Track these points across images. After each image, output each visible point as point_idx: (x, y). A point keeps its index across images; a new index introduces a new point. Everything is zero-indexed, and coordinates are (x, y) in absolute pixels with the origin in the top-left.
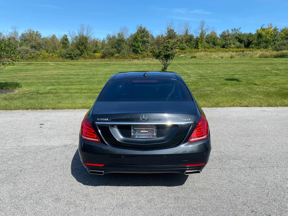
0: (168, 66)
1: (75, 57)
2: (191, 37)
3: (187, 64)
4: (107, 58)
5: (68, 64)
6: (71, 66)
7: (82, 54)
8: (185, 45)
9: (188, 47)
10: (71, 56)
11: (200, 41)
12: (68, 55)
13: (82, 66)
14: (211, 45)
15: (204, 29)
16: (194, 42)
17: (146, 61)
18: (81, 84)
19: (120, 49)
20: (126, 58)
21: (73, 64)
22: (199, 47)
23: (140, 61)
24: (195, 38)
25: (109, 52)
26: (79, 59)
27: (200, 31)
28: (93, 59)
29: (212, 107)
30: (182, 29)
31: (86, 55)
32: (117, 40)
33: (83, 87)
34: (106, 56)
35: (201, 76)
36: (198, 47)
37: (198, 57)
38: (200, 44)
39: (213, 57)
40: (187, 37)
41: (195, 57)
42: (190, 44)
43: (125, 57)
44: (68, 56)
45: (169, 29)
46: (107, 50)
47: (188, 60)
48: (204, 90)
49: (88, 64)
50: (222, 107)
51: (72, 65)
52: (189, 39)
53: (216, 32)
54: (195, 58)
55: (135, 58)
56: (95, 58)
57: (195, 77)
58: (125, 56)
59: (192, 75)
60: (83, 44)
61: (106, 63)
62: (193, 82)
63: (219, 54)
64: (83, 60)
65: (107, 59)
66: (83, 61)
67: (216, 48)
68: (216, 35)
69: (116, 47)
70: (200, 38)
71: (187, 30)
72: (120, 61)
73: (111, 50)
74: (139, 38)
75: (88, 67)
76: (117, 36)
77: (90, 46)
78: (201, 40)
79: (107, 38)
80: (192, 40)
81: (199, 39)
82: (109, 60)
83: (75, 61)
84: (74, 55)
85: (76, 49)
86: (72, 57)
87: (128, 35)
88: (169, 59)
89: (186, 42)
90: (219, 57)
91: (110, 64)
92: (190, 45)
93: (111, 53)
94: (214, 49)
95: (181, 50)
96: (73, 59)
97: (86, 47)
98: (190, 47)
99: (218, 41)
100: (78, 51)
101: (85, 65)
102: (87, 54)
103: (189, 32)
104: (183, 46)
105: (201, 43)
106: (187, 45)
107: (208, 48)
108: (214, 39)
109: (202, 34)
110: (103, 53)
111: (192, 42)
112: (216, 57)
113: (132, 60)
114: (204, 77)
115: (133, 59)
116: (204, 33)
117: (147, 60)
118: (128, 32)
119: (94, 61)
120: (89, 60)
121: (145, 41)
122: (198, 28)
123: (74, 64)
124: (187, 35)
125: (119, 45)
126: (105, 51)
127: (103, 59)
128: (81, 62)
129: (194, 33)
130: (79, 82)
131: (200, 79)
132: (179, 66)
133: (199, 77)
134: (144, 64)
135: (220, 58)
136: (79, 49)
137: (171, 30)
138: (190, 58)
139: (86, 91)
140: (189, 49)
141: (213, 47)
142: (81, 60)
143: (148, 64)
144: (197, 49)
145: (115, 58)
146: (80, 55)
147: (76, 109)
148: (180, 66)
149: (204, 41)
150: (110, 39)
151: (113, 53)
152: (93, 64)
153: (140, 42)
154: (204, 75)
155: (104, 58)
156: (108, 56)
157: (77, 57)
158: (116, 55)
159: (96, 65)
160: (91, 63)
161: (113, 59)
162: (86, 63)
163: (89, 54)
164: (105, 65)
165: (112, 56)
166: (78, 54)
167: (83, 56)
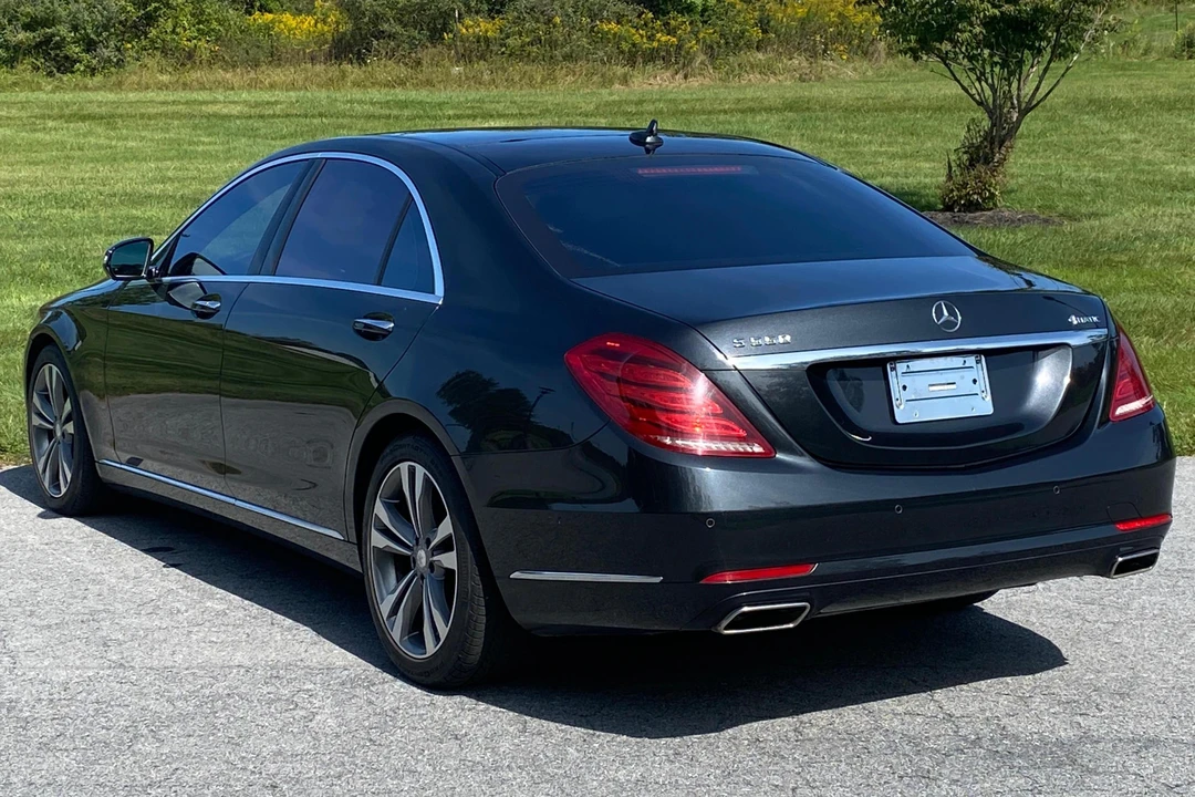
0: (1023, 113)
1: (90, 46)
3: (1170, 106)
4: (391, 55)
5: (48, 105)
6: (84, 126)
7: (150, 19)
10: (48, 40)
12: (27, 27)
13: (182, 132)
17: (755, 77)
20: (568, 57)
21: (94, 109)
23: (694, 82)
26: (120, 64)
31: (187, 33)
34: (380, 35)
43: (553, 44)
44: (22, 36)
47: (1151, 66)
49: (235, 110)
51: (84, 118)
55: (651, 57)
58: (558, 35)
61: (404, 105)
64: (165, 78)
65: (383, 68)
66: (162, 87)
72: (510, 82)
75: (239, 133)
82: (403, 71)
83: (90, 82)
84: (75, 28)
86: (58, 46)
88: (1040, 51)
91: (440, 105)
93: (419, 8)
96: (65, 65)
101: (208, 117)
113: (620, 70)
115: (631, 60)
117: (767, 70)
119: (272, 86)
120: (220, 74)
123: (104, 110)
127: (348, 67)
132: (1091, 121)
134: (752, 110)
138: (1176, 56)
142: (146, 77)
143: (791, 106)
145: (465, 57)
148: (1106, 127)
151: (442, 7)
152: (278, 109)
155: (361, 60)
156: (391, 36)
157: (107, 47)
158: (471, 30)
159: (313, 116)
160: (257, 104)
161: (447, 64)
162: (215, 102)
163: (215, 25)
164: (389, 117)
165: (436, 36)
166: (111, 19)
167: (163, 41)
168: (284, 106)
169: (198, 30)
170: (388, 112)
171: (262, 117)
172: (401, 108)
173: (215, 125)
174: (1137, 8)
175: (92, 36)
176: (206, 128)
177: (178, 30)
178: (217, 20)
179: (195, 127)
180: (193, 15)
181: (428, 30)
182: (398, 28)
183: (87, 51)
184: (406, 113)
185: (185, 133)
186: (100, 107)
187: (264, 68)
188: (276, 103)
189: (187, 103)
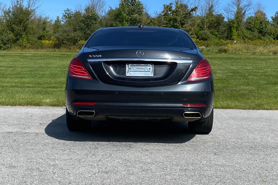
1: (5, 44)
2: (219, 19)
4: (65, 47)
7: (18, 39)
8: (207, 32)
9: (214, 36)
11: (235, 25)
14: (256, 33)
15: (241, 5)
16: (224, 28)
18: (22, 77)
19: (89, 32)
22: (233, 37)
24: (227, 20)
25: (68, 37)
26: (11, 48)
27: (235, 9)
28: (37, 48)
29: (249, 109)
30: (202, 4)
31: (25, 42)
32: (84, 17)
33: (26, 80)
34: (63, 43)
35: (234, 72)
36: (231, 36)
37: (230, 52)
38: (235, 32)
39: (259, 51)
40: (211, 19)
41: (225, 51)
42: (217, 31)
45: (179, 3)
46: (65, 34)
48: (238, 90)
49: (30, 55)
50: (267, 109)
52: (215, 23)
53: (264, 12)
54: (226, 53)
56: (42, 47)
57: (223, 74)
59: (218, 72)
60: (21, 22)
62: (219, 80)
63: (270, 48)
67: (264, 40)
68: (264, 17)
69: (82, 29)
70: (235, 21)
71: (212, 7)
73: (73, 34)
74: (125, 15)
75: (29, 59)
76: (83, 12)
77: (34, 27)
78: (238, 24)
79: (64, 16)
80: (220, 25)
81: (234, 23)
82: (68, 50)
83: (4, 51)
84: (2, 41)
85: (8, 31)
87: (103, 13)
89: (209, 27)
90: (270, 52)
91: (71, 55)
92: (216, 33)
93: (71, 39)
94: (261, 41)
95: (200, 40)
97: (25, 29)
98: (216, 36)
99: (269, 27)
100: (10, 34)
101: (24, 56)
102: (28, 39)
103: (216, 11)
104: (205, 33)
105: (237, 30)
106: (212, 33)
107: (250, 39)
108: (261, 23)
109: (239, 14)
110: (58, 38)
111: (222, 28)
112: (264, 52)
114: (240, 74)
116: (243, 12)
118: (105, 7)
121: (135, 20)
122: (231, 3)
124: (212, 15)
125: (88, 26)
126: (61, 35)
127: (56, 49)
128: (16, 51)
129: (224, 12)
130: (16, 74)
131: (232, 76)
133: (231, 74)
135: (271, 54)
136: (13, 30)
137: (181, 5)
138: (217, 53)
139: (31, 85)
140: (216, 40)
141: (260, 38)
144: (230, 39)
145: (80, 48)
146: (15, 41)
147: (15, 105)
149: (243, 28)
150: (70, 18)
151: (76, 38)
152: (38, 55)
153: (127, 21)
154: (240, 71)
155: (59, 48)
156: (66, 44)
157: (8, 45)
158: (81, 43)
159: (45, 56)
160: (34, 54)
161: (76, 49)
162: (26, 53)
163: (31, 41)
164: (60, 57)
165: (74, 44)
166: (10, 39)
167: (20, 44)
168: (39, 54)
169: (27, 42)
170: (60, 56)
171: (35, 56)
172: (63, 55)
173: (25, 57)
174: (213, 46)
175: (5, 42)
176: (22, 58)
177: (23, 42)
178: (32, 40)
179: (21, 58)
180: (26, 39)
181: (73, 42)
182: (67, 42)
183: (4, 45)
184: (64, 56)
185: (18, 59)
186: (2, 54)
187: (39, 49)
188: (38, 54)
189: (20, 53)
